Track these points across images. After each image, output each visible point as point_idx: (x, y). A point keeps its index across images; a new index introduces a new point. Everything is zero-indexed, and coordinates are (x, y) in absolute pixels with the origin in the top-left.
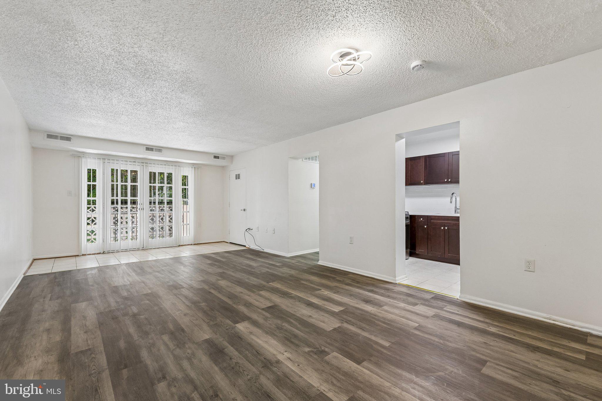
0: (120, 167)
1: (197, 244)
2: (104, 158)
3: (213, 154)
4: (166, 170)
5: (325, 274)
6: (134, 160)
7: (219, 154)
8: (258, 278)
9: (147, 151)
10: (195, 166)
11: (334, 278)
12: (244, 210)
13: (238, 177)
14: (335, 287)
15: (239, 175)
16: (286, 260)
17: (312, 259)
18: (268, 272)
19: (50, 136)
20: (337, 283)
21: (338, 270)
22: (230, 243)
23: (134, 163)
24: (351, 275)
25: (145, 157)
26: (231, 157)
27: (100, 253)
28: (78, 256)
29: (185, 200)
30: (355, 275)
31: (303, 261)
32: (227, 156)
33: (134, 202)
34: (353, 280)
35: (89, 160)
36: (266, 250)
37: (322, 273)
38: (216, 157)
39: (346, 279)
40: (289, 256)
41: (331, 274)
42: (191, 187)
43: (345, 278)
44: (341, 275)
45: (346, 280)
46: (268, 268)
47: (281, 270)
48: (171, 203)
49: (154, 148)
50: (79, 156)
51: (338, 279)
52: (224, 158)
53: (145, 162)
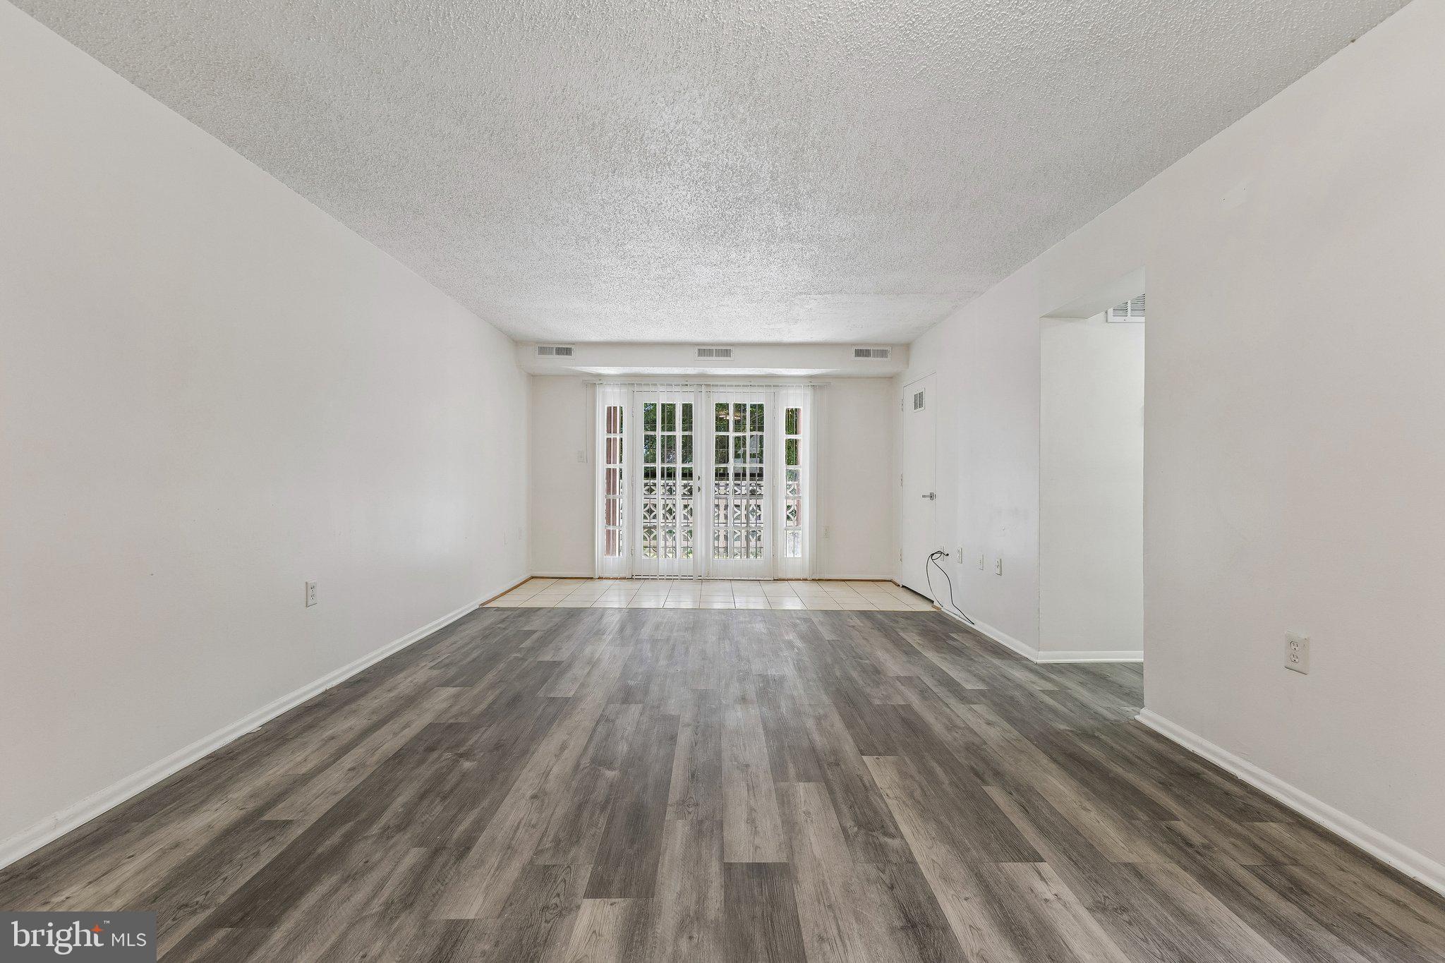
0: (661, 398)
1: (819, 580)
2: (633, 382)
3: (853, 344)
4: (750, 399)
5: (1131, 777)
6: (685, 381)
7: (869, 344)
8: (850, 725)
9: (702, 358)
10: (817, 384)
11: (1159, 814)
12: (932, 496)
13: (919, 401)
14: (1126, 873)
15: (921, 395)
16: (1019, 674)
17: (1127, 691)
18: (908, 707)
19: (544, 350)
20: (1160, 850)
21: (1218, 780)
22: (903, 587)
23: (685, 389)
24: (1275, 829)
25: (701, 371)
26: (906, 347)
27: (625, 578)
28: (592, 578)
29: (792, 467)
30: (1304, 832)
31: (1083, 694)
32: (893, 345)
33: (687, 474)
34: (1275, 864)
35: (609, 390)
36: (982, 627)
37: (1119, 770)
38: (859, 353)
39: (1224, 842)
40: (1039, 661)
41: (1165, 786)
42: (804, 437)
43: (1229, 833)
44: (1212, 812)
45: (1228, 847)
46: (924, 693)
47: (961, 710)
48: (761, 475)
49: (714, 348)
50: (593, 382)
51: (1181, 826)
52: (883, 354)
53: (705, 382)
